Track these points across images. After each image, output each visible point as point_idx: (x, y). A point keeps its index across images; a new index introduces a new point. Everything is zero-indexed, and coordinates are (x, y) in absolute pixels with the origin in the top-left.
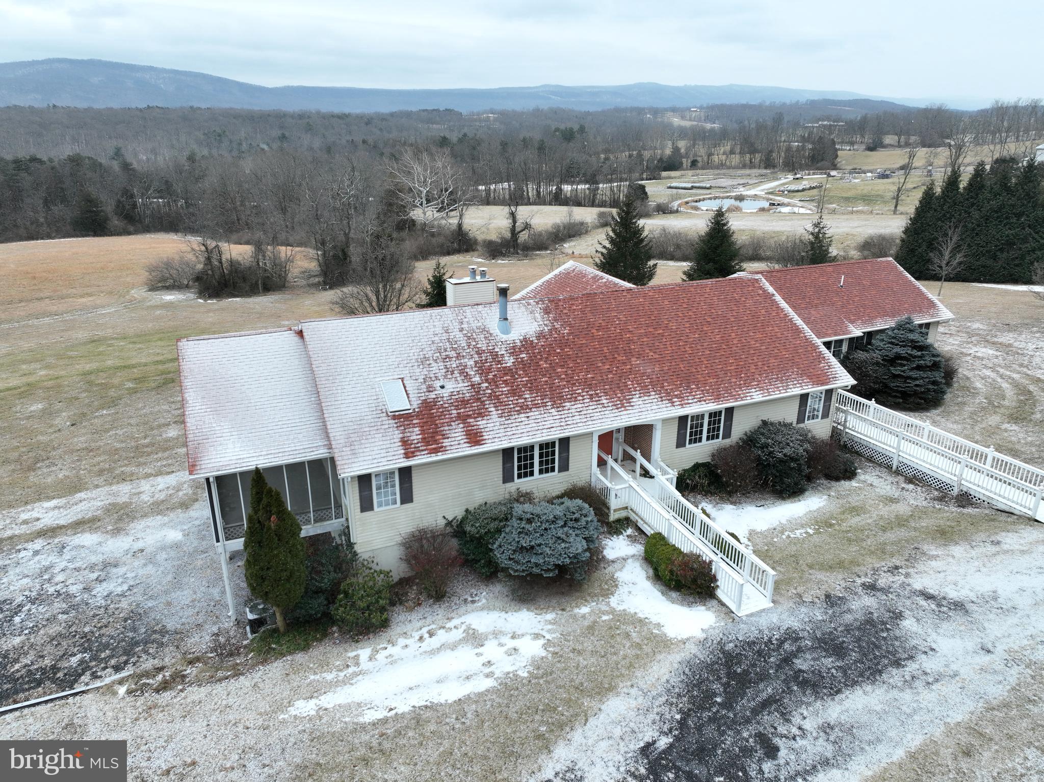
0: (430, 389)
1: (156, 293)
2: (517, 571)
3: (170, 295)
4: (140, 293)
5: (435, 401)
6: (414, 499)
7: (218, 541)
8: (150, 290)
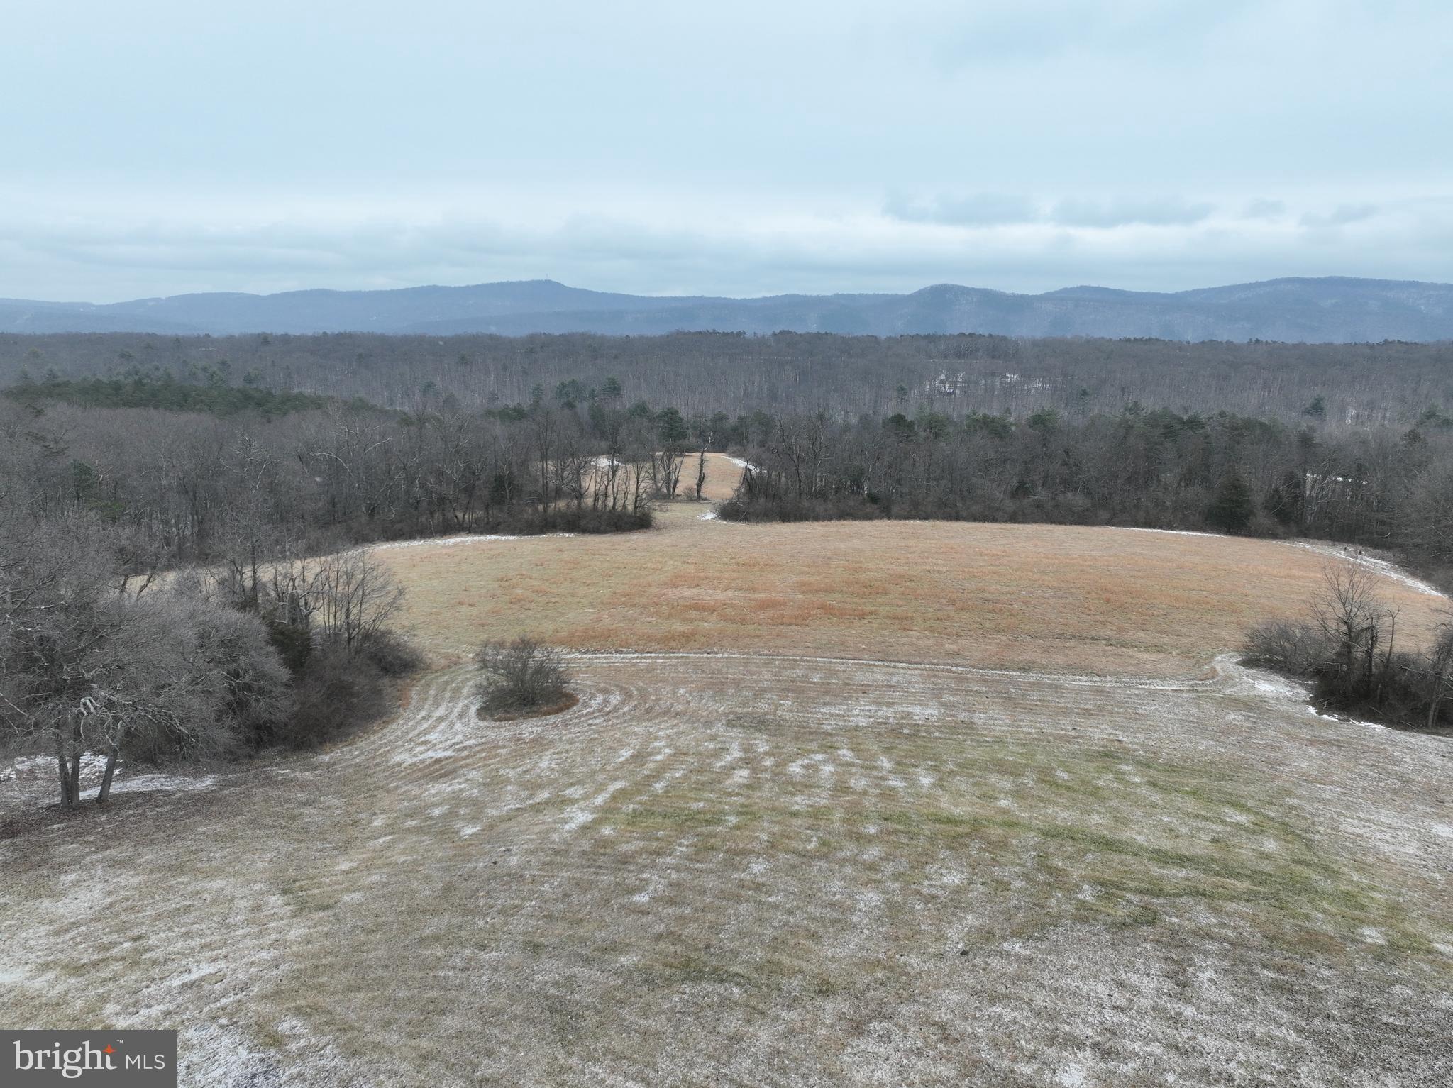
1: (1250, 671)
3: (1271, 681)
4: (1226, 663)
8: (1243, 663)
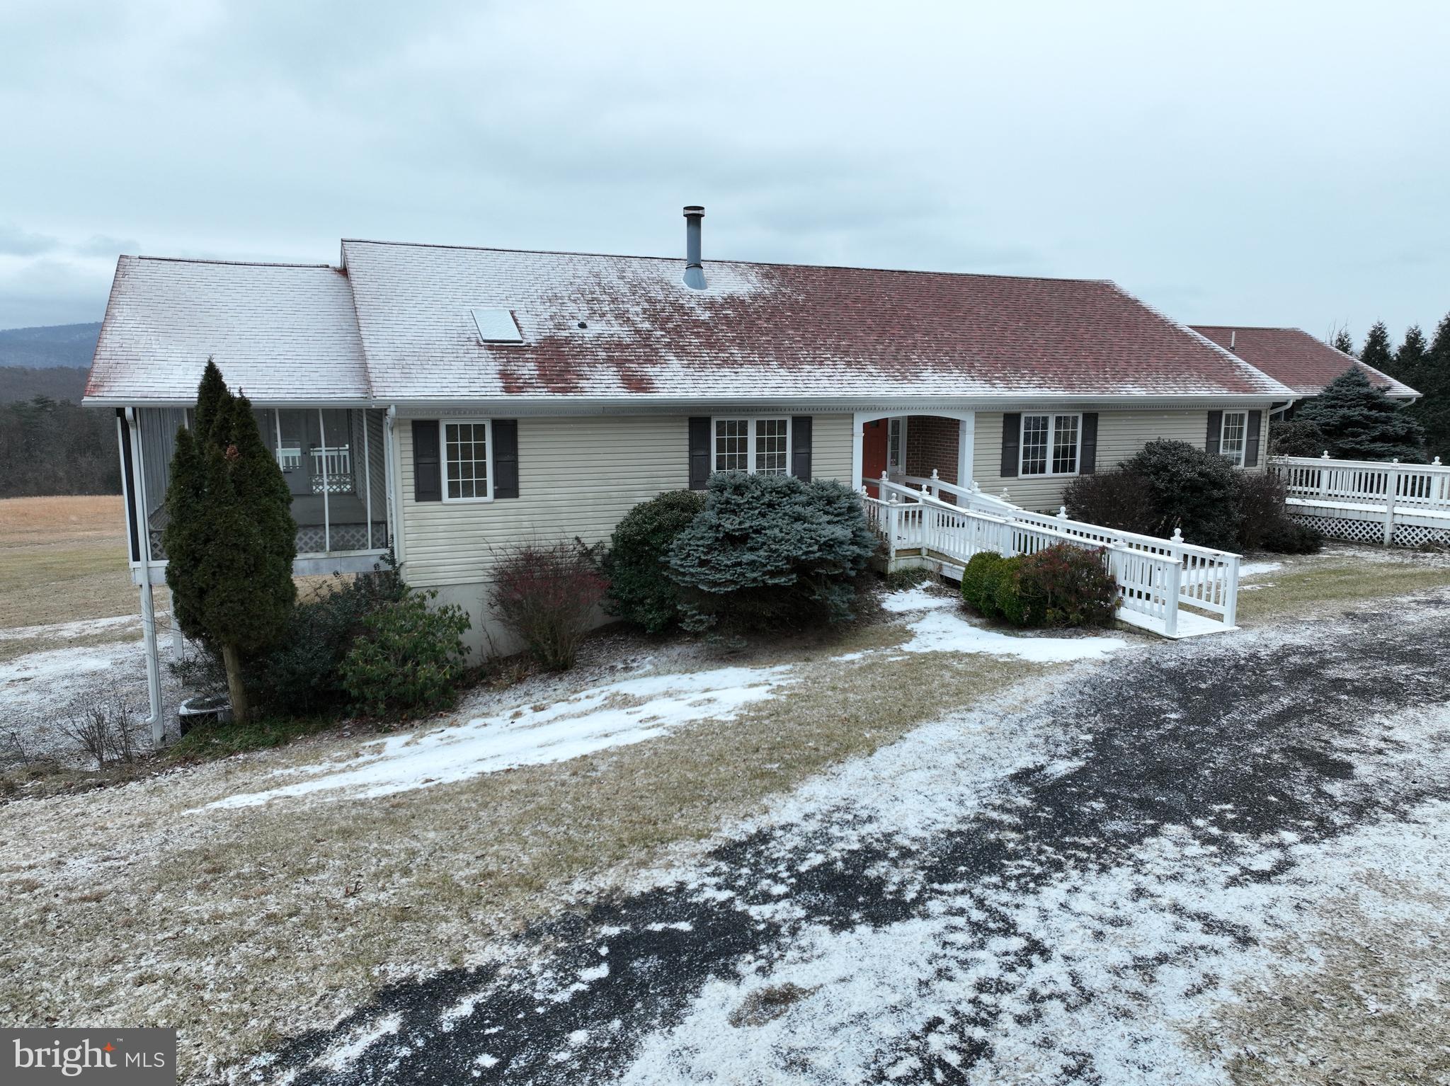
0: (559, 327)
2: (715, 584)
5: (567, 341)
6: (521, 492)
7: (136, 557)
